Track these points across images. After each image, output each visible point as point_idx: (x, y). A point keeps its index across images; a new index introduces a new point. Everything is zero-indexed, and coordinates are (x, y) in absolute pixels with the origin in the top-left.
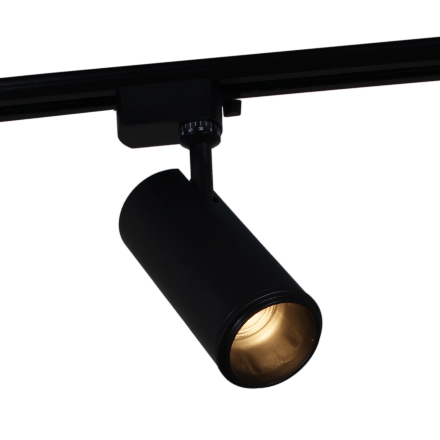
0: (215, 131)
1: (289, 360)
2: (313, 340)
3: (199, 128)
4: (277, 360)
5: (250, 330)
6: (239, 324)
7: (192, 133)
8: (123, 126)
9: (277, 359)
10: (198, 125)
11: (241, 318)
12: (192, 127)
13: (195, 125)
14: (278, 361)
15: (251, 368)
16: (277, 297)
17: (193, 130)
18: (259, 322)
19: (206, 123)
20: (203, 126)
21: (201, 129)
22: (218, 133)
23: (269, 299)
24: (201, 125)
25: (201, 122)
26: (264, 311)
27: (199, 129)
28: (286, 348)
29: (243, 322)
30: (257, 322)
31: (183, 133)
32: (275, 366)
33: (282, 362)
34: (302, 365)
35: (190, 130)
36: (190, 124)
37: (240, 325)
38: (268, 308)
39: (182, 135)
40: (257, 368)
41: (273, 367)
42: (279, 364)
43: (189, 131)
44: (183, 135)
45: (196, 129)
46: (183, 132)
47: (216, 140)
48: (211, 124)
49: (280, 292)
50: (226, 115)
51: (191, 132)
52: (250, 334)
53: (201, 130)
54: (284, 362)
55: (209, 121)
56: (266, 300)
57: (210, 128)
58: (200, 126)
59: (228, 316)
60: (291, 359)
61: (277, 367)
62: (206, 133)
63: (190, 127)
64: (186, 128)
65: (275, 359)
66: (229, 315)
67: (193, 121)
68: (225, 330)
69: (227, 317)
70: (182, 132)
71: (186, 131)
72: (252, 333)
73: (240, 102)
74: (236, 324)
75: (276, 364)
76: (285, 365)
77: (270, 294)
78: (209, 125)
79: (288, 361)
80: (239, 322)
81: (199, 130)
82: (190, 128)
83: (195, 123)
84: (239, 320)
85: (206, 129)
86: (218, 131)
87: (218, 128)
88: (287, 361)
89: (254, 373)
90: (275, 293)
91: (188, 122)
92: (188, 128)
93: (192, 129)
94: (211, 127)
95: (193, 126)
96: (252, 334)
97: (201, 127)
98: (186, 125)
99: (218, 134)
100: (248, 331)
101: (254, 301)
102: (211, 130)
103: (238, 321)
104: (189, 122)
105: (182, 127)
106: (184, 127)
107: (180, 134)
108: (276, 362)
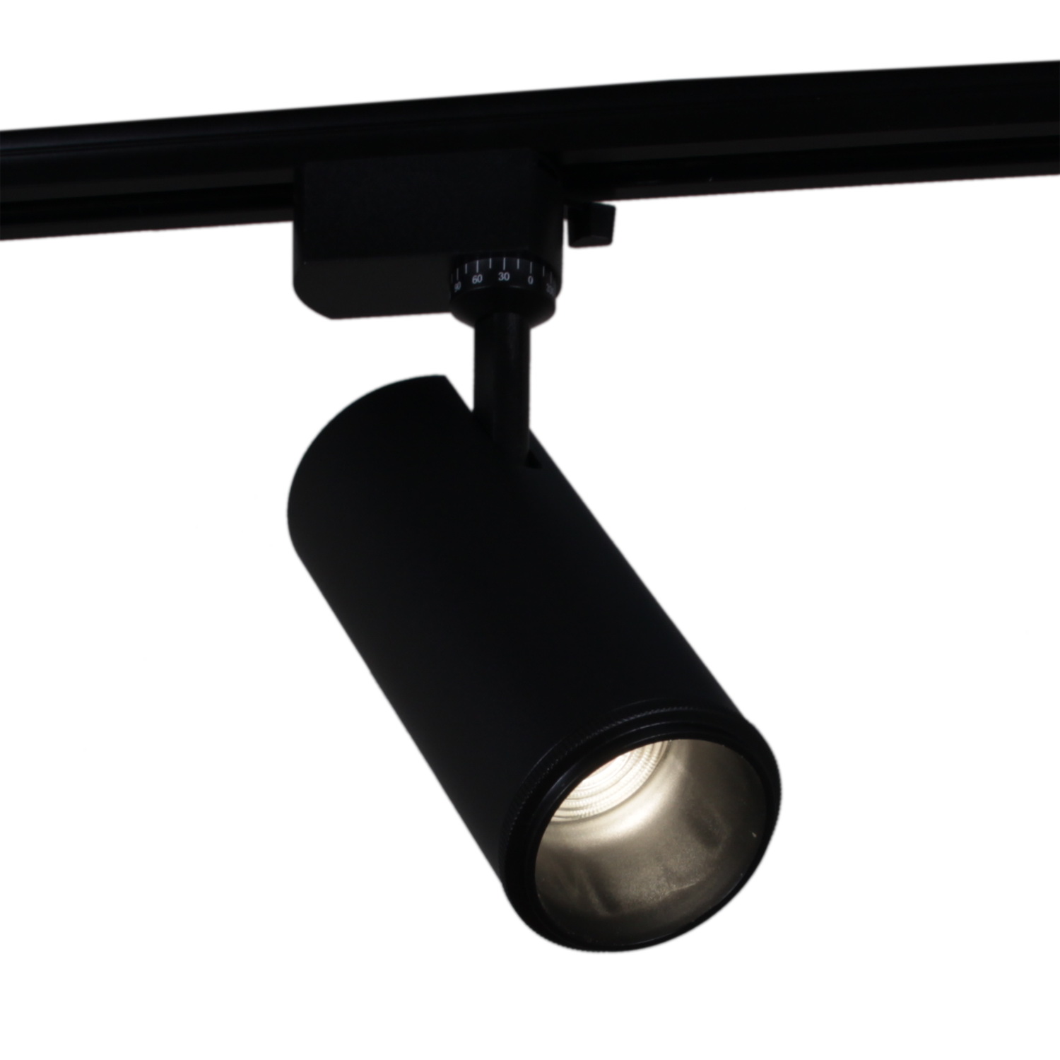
0: (540, 282)
1: (694, 884)
2: (755, 835)
3: (500, 273)
4: (663, 881)
5: (595, 803)
6: (559, 788)
7: (479, 288)
8: (305, 263)
9: (663, 879)
10: (498, 267)
11: (565, 774)
12: (481, 271)
13: (490, 267)
14: (666, 884)
15: (595, 900)
16: (663, 723)
17: (483, 278)
18: (623, 781)
19: (518, 261)
20: (510, 268)
21: (504, 277)
22: (550, 289)
23: (642, 728)
24: (504, 268)
25: (504, 259)
26: (638, 755)
27: (499, 276)
28: (687, 852)
29: (571, 783)
30: (617, 782)
31: (458, 287)
32: (657, 897)
33: (675, 888)
34: (724, 897)
35: (477, 279)
36: (478, 262)
37: (564, 790)
38: (648, 747)
39: (456, 291)
40: (610, 902)
41: (651, 898)
42: (667, 893)
43: (473, 282)
44: (459, 291)
45: (491, 275)
46: (460, 283)
47: (543, 307)
48: (531, 264)
49: (669, 710)
50: (574, 243)
51: (478, 284)
52: (596, 813)
53: (504, 281)
54: (680, 888)
55: (525, 256)
56: (634, 730)
57: (529, 275)
58: (501, 270)
59: (535, 766)
60: (698, 880)
61: (661, 899)
62: (517, 287)
63: (477, 271)
64: (466, 272)
65: (658, 879)
66: (538, 763)
67: (484, 256)
68: (523, 803)
69: (532, 770)
70: (455, 282)
71: (466, 280)
72: (601, 809)
73: (612, 210)
74: (553, 787)
75: (658, 892)
76: (683, 895)
77: (644, 714)
78: (525, 267)
79: (691, 885)
80: (562, 782)
81: (500, 279)
82: (477, 274)
83: (490, 260)
84: (561, 778)
85: (518, 277)
86: (547, 285)
87: (551, 277)
88: (686, 886)
89: (602, 912)
90: (656, 712)
91: (471, 259)
92: (472, 273)
93: (481, 276)
94: (531, 272)
95: (484, 270)
96: (600, 811)
97: (504, 272)
98: (466, 266)
99: (548, 291)
100: (591, 804)
101: (602, 731)
102: (531, 281)
103: (558, 781)
104: (476, 259)
105: (458, 270)
106: (462, 271)
107: (452, 287)
108: (658, 887)
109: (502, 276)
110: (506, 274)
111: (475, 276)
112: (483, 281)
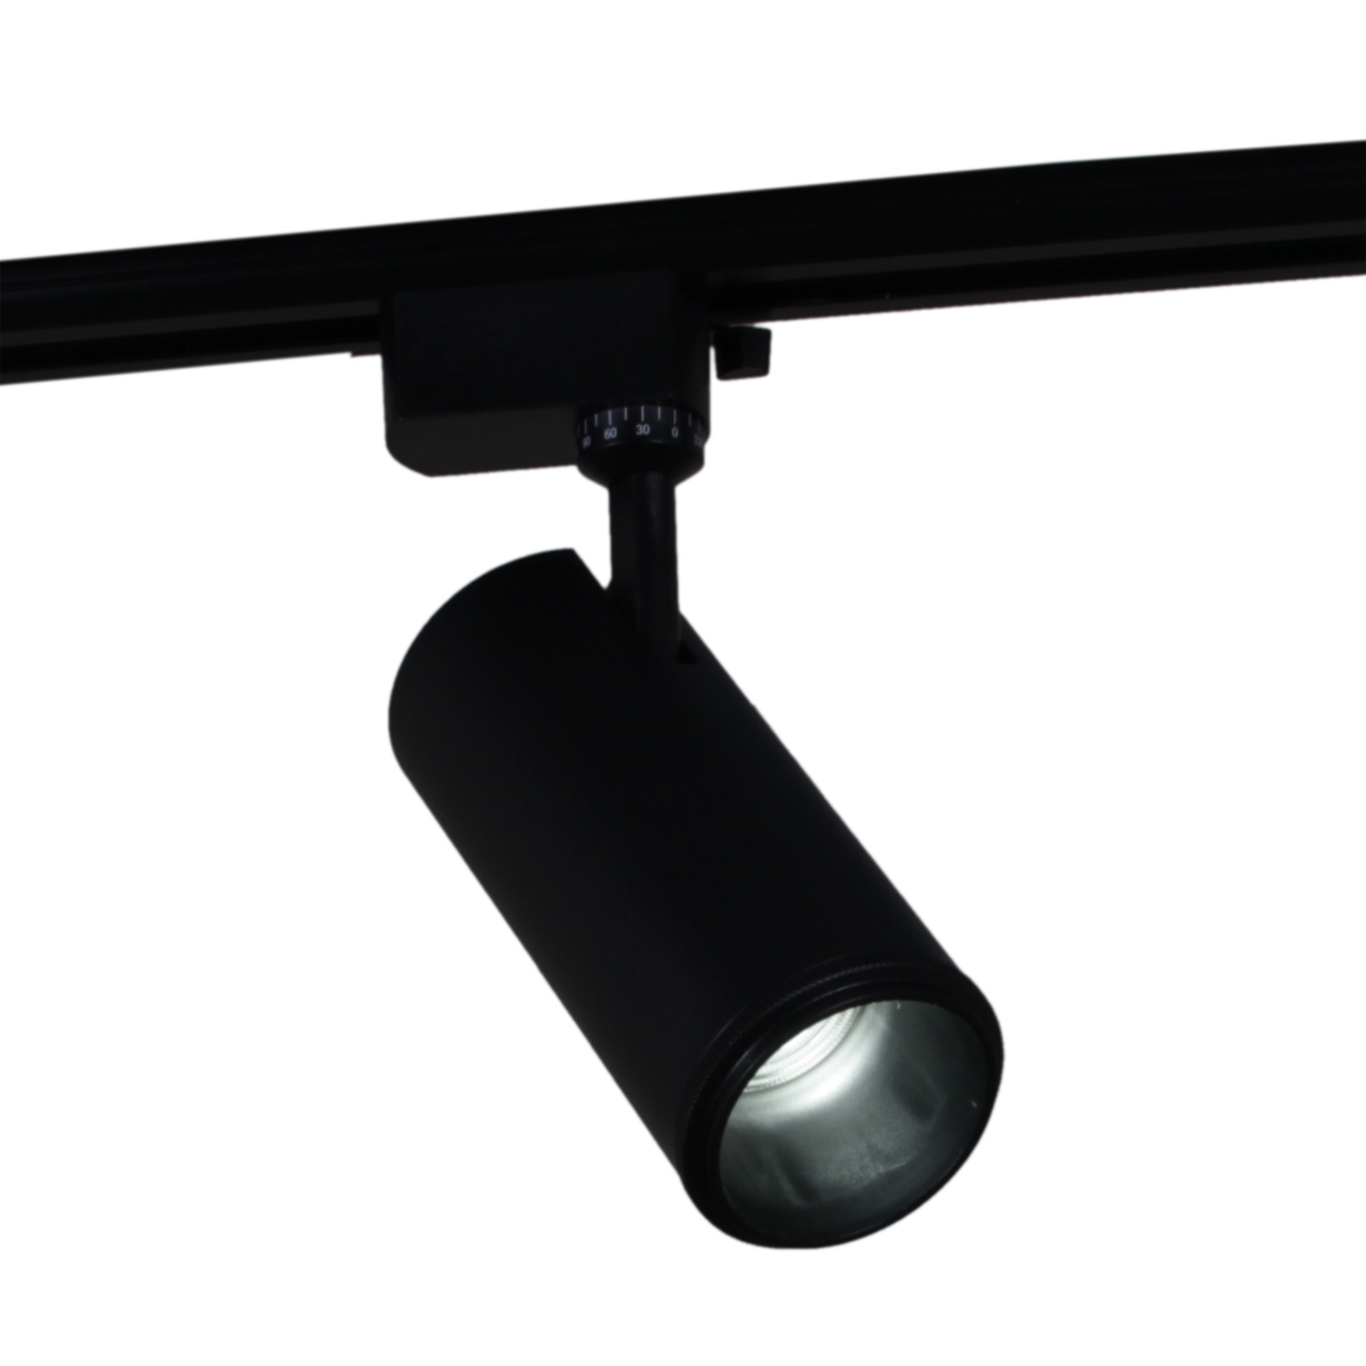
0: (687, 434)
1: (904, 1163)
2: (974, 1104)
3: (638, 426)
4: (867, 1160)
6: (745, 1066)
7: (613, 444)
9: (867, 1158)
10: (635, 418)
12: (614, 424)
13: (626, 418)
14: (871, 1164)
15: (787, 1188)
17: (618, 432)
19: (659, 410)
20: (650, 419)
21: (643, 430)
22: (698, 441)
23: (839, 990)
24: (643, 419)
25: (643, 408)
27: (637, 430)
28: (894, 1126)
31: (587, 442)
32: (862, 1180)
33: (882, 1169)
34: (941, 1178)
35: (610, 434)
36: (610, 412)
39: (584, 447)
40: (805, 1187)
41: (854, 1182)
42: (873, 1175)
43: (606, 437)
44: (589, 448)
45: (627, 429)
46: (589, 438)
47: (689, 459)
48: (675, 412)
49: (870, 966)
50: (724, 374)
51: (611, 440)
53: (643, 436)
54: (888, 1169)
55: (667, 404)
56: (831, 993)
57: (672, 425)
58: (638, 421)
59: (715, 1039)
60: (909, 1159)
61: (865, 1183)
62: (659, 442)
63: (610, 423)
64: (596, 424)
65: (862, 1159)
66: (718, 1035)
67: (617, 405)
69: (712, 1043)
70: (583, 436)
71: (597, 434)
73: (768, 336)
74: (738, 1064)
75: (862, 1175)
76: (892, 1178)
77: (843, 974)
78: (667, 416)
79: (900, 1164)
81: (638, 433)
82: (610, 427)
83: (626, 410)
84: (746, 1054)
85: (660, 429)
86: (695, 434)
87: (696, 421)
88: (895, 1166)
89: (796, 1201)
91: (602, 408)
92: (604, 425)
93: (615, 429)
94: (675, 422)
95: (618, 422)
97: (643, 424)
98: (596, 417)
99: (696, 443)
101: (792, 995)
102: (675, 433)
103: (744, 1056)
104: (608, 409)
105: (586, 422)
106: (591, 423)
107: (579, 443)
108: (863, 1168)
109: (641, 429)
110: (645, 426)
111: (608, 430)
112: (617, 437)
